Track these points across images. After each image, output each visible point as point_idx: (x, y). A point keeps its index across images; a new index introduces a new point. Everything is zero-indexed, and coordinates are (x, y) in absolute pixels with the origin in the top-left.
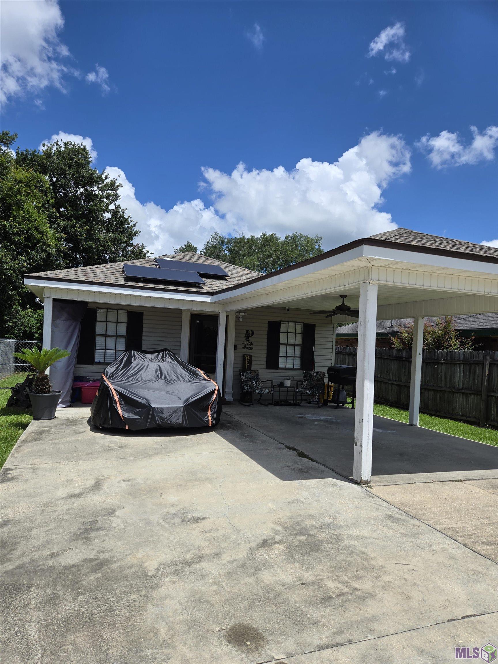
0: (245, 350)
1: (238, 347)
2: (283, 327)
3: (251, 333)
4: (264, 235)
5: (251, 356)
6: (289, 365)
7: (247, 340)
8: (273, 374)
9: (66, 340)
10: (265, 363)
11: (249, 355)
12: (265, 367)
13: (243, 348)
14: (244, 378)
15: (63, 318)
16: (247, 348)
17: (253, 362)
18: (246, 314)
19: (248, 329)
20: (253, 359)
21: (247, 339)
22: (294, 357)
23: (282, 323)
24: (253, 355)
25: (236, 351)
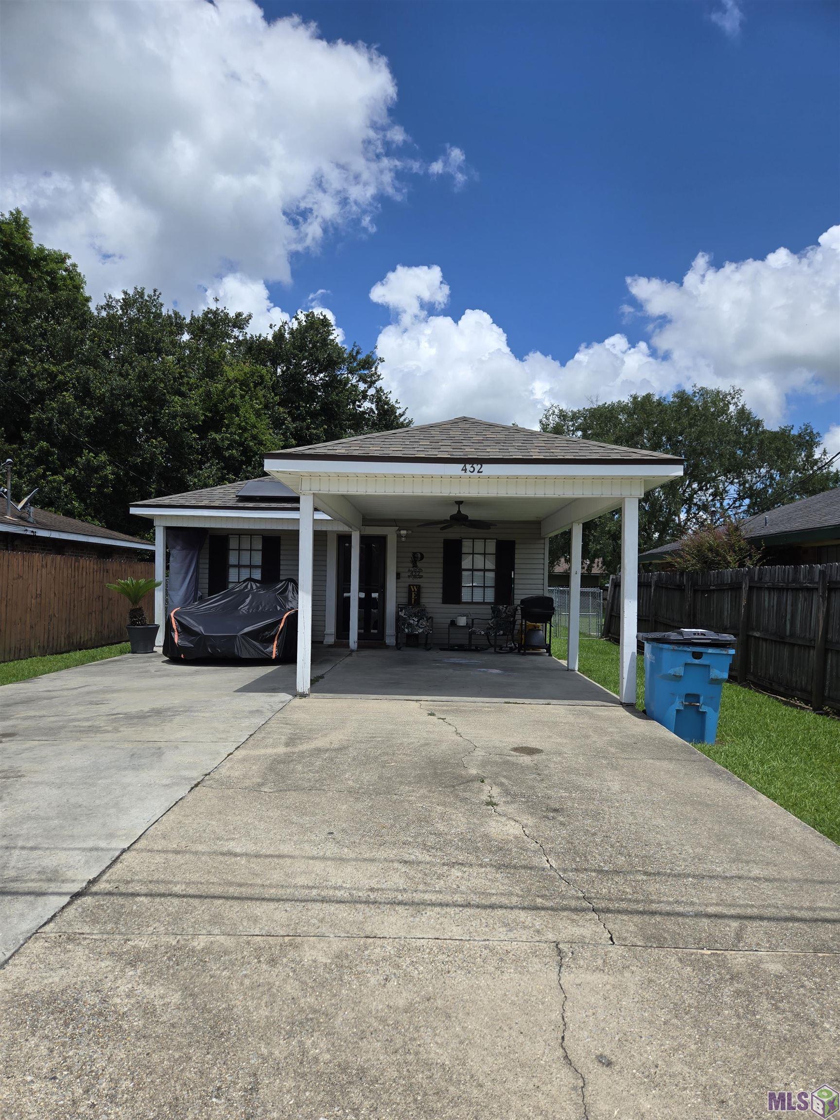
0: (411, 579)
1: (402, 575)
2: (466, 546)
3: (419, 556)
4: (635, 398)
5: (419, 587)
6: (478, 598)
7: (415, 566)
8: (452, 609)
9: (183, 571)
10: (441, 596)
11: (416, 585)
12: (440, 601)
13: (409, 577)
14: (403, 615)
15: (179, 548)
16: (415, 577)
17: (423, 595)
18: (410, 532)
19: (415, 551)
20: (423, 590)
21: (414, 564)
22: (484, 587)
23: (464, 540)
24: (422, 585)
25: (399, 580)
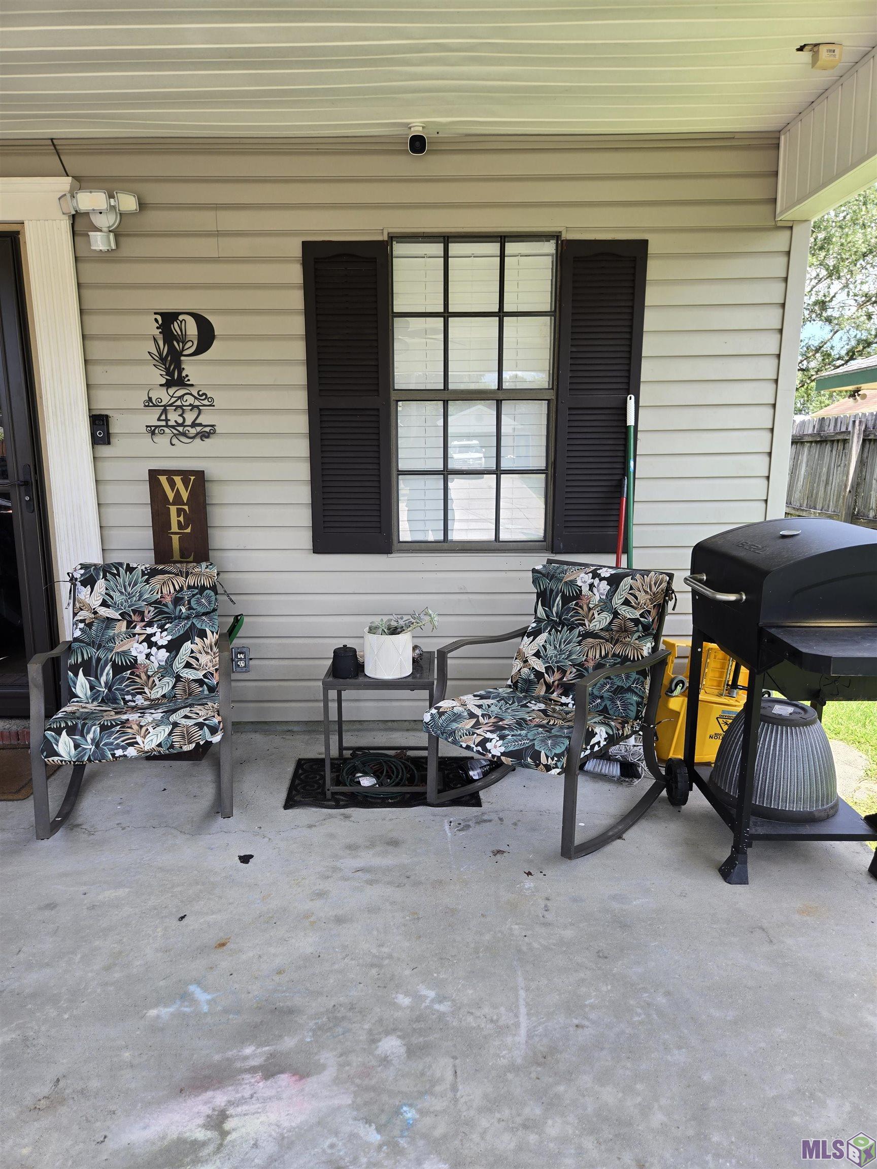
0: (163, 441)
1: (117, 423)
2: (414, 277)
3: (192, 329)
5: (198, 481)
12: (305, 538)
19: (170, 306)
20: (217, 494)
21: (169, 373)
22: (500, 472)
23: (399, 249)
24: (213, 470)
25: (104, 450)
